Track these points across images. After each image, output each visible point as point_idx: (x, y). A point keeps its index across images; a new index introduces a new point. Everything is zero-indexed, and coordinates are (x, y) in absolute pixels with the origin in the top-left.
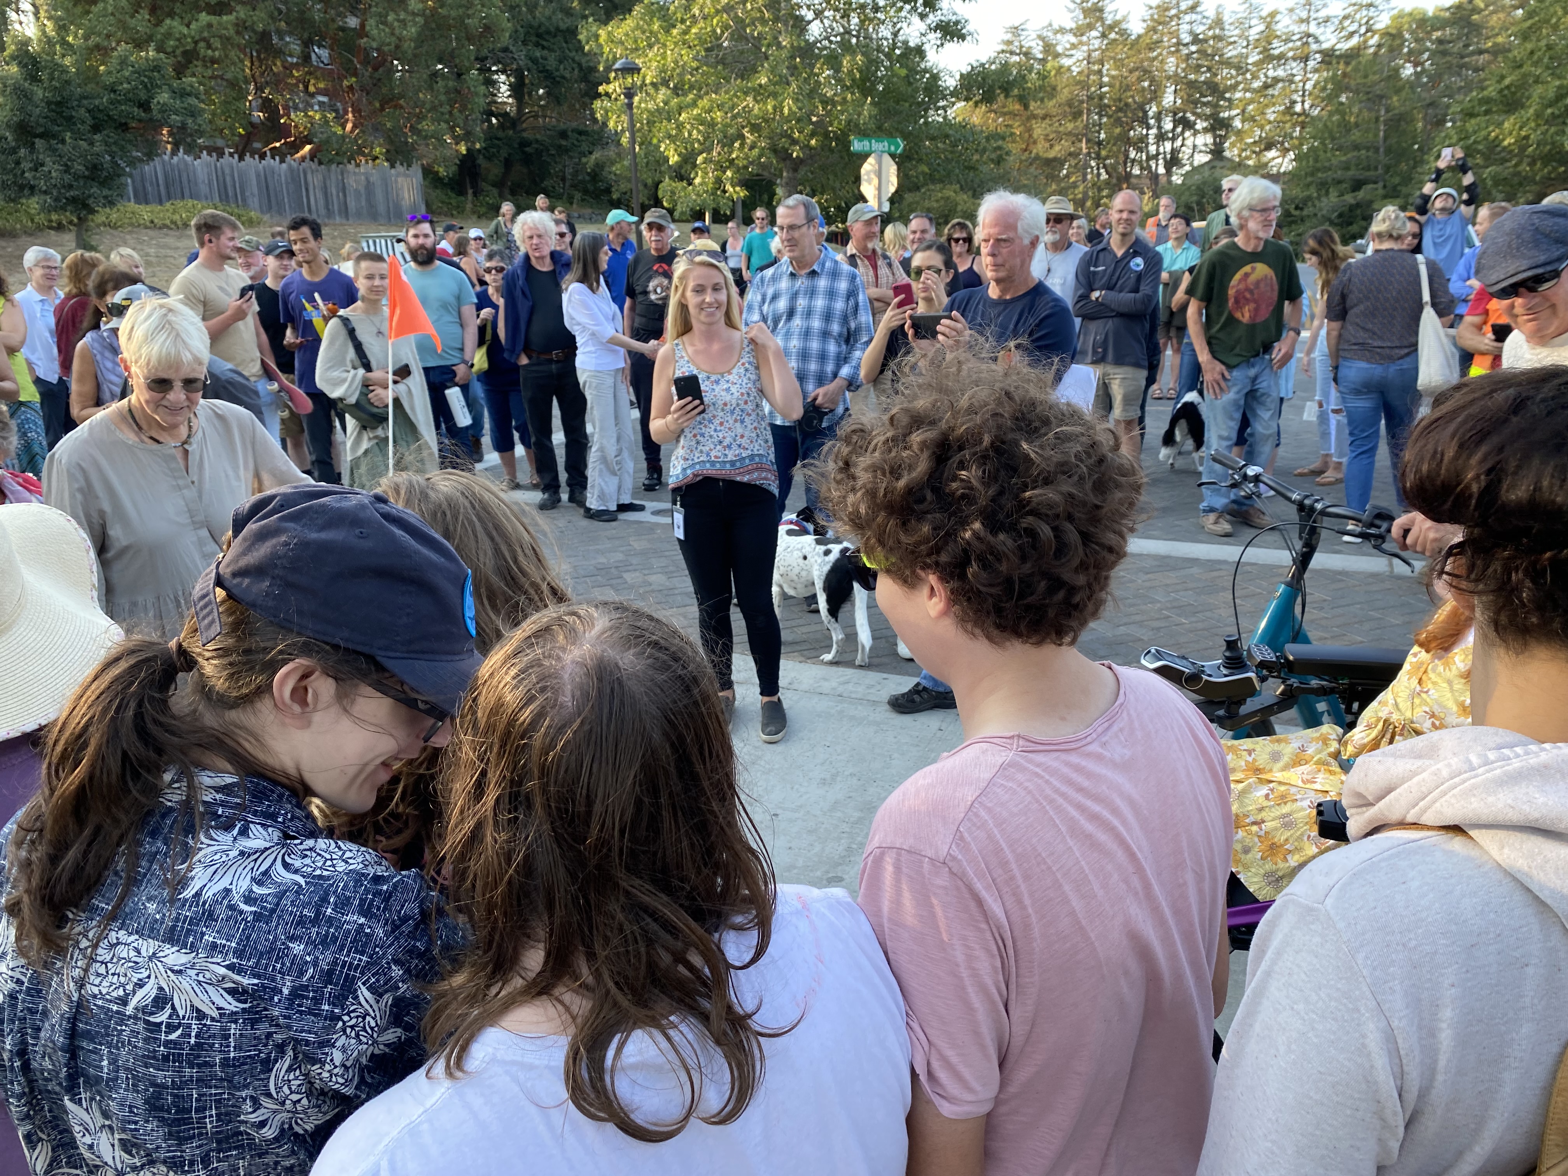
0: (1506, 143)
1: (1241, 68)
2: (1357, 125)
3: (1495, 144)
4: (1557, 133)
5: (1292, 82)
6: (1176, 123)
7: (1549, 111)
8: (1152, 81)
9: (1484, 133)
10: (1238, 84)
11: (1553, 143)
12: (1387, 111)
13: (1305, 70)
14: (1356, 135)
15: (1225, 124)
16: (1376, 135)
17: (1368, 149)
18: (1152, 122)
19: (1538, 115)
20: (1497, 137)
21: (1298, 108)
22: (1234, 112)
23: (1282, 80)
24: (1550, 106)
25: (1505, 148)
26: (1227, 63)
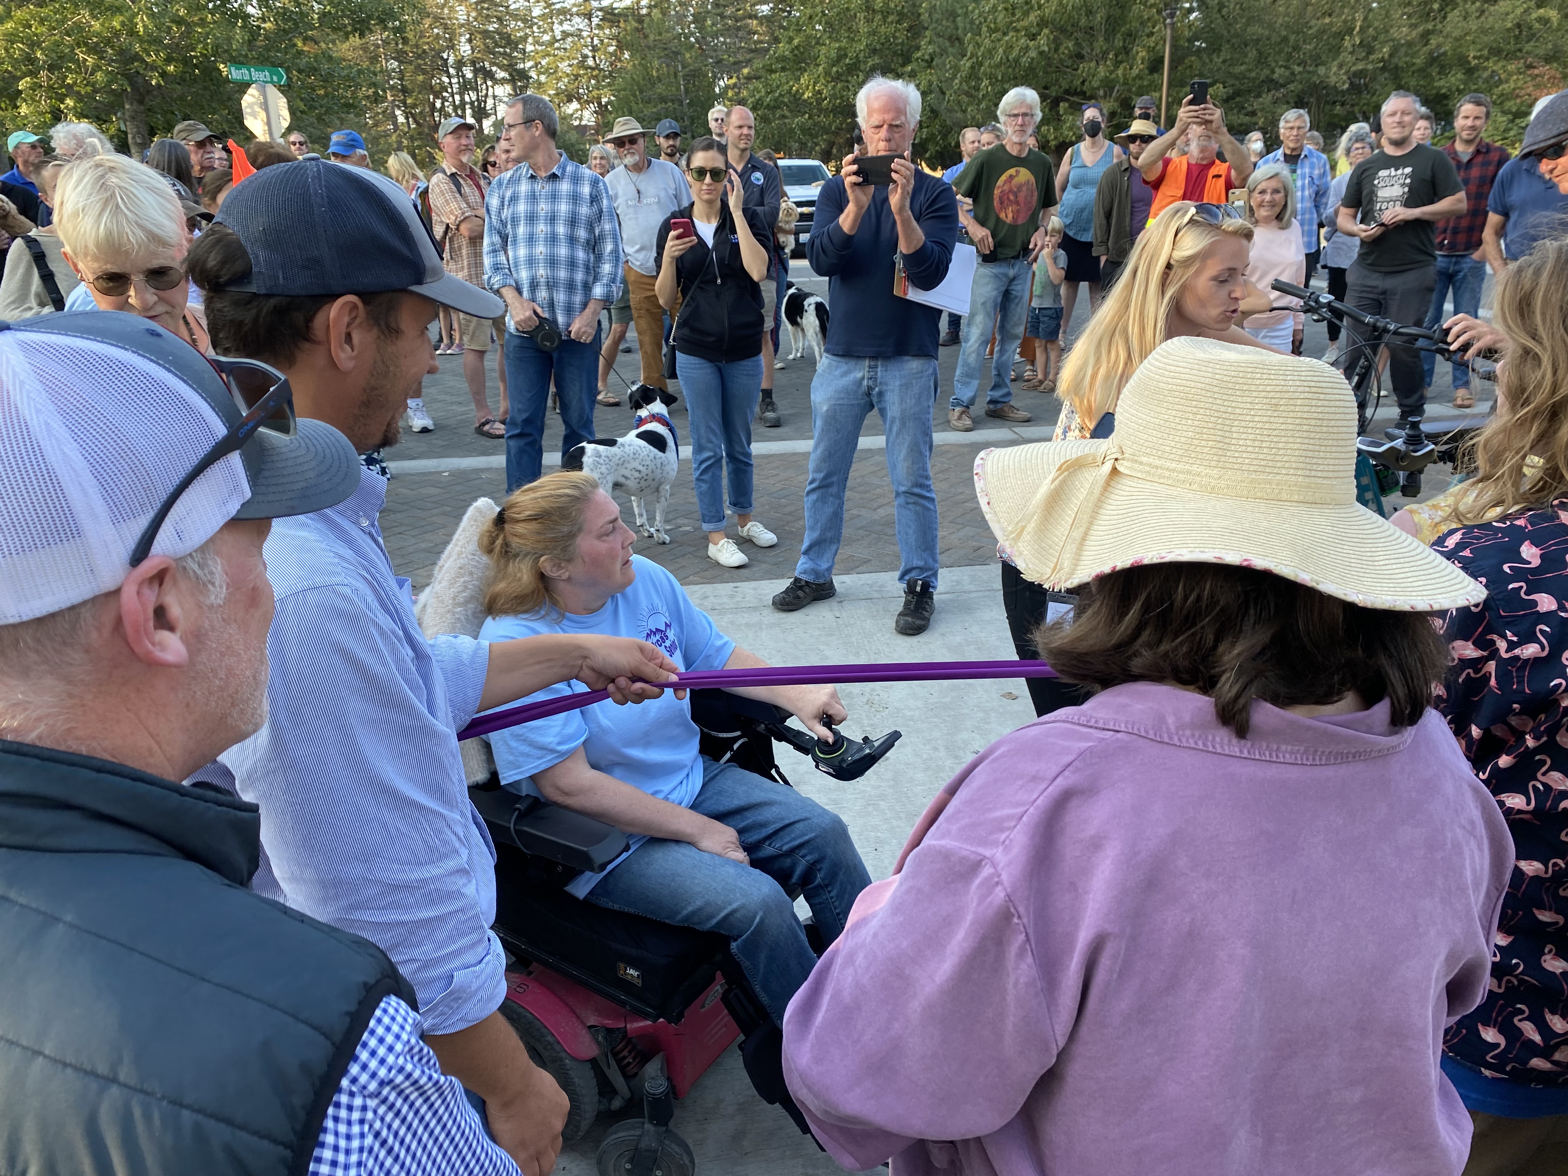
0: (806, 96)
1: (528, 21)
2: (659, 79)
3: (796, 98)
4: (843, 89)
5: (580, 37)
6: (476, 72)
7: (834, 69)
8: (446, 27)
9: (786, 87)
10: (526, 36)
11: (842, 97)
12: (684, 67)
13: (590, 25)
14: (660, 89)
15: (523, 75)
16: (678, 89)
17: (673, 101)
18: (452, 71)
19: (827, 73)
20: (797, 91)
21: (590, 62)
22: (529, 64)
23: (572, 35)
24: (834, 65)
25: (805, 101)
26: (515, 17)
